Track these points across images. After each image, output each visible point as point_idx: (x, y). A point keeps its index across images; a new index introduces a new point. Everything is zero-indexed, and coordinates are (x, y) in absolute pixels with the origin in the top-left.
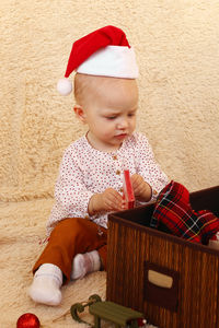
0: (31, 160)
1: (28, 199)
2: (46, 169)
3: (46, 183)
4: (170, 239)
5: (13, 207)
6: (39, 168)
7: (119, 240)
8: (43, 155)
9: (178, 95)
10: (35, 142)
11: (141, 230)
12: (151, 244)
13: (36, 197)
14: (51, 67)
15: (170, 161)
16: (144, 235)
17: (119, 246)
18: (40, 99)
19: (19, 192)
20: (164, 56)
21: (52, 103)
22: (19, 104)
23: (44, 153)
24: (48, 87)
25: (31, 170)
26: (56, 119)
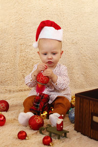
0: (23, 75)
1: (22, 91)
5: (16, 94)
9: (82, 49)
10: (25, 68)
13: (25, 90)
14: (31, 37)
15: (78, 75)
18: (26, 51)
19: (18, 88)
20: (75, 33)
21: (31, 52)
24: (30, 46)
25: (23, 79)
26: (33, 59)
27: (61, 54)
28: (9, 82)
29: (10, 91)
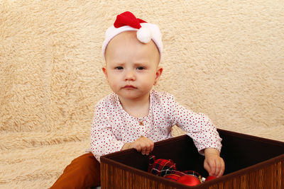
0: (61, 109)
1: (59, 142)
2: (74, 117)
3: (74, 129)
4: (148, 177)
5: (46, 148)
6: (67, 116)
7: (109, 178)
8: (71, 105)
9: (185, 51)
10: (64, 94)
11: (126, 170)
12: (133, 181)
13: (65, 141)
14: (74, 30)
16: (128, 173)
17: (109, 182)
18: (66, 58)
19: (52, 136)
20: (171, 19)
21: (77, 61)
22: (48, 63)
23: (71, 103)
24: (73, 48)
25: (61, 118)
26: (80, 75)
28: (31, 124)
29: (33, 143)
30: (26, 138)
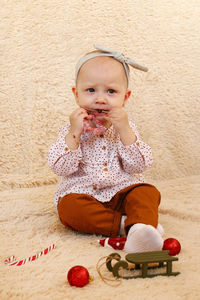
0: (40, 150)
1: (38, 185)
9: (168, 93)
10: (44, 134)
13: (45, 184)
15: (161, 150)
18: (48, 96)
19: (31, 178)
24: (55, 85)
25: (41, 160)
26: (62, 114)
27: (126, 97)
28: (9, 165)
29: (12, 185)
30: (6, 180)
